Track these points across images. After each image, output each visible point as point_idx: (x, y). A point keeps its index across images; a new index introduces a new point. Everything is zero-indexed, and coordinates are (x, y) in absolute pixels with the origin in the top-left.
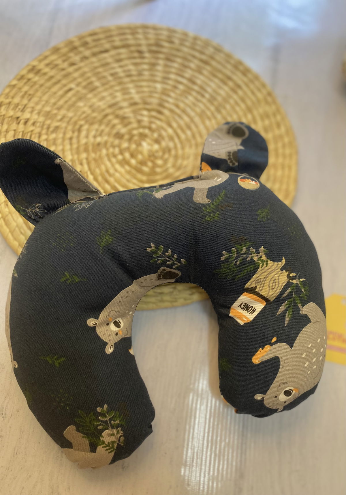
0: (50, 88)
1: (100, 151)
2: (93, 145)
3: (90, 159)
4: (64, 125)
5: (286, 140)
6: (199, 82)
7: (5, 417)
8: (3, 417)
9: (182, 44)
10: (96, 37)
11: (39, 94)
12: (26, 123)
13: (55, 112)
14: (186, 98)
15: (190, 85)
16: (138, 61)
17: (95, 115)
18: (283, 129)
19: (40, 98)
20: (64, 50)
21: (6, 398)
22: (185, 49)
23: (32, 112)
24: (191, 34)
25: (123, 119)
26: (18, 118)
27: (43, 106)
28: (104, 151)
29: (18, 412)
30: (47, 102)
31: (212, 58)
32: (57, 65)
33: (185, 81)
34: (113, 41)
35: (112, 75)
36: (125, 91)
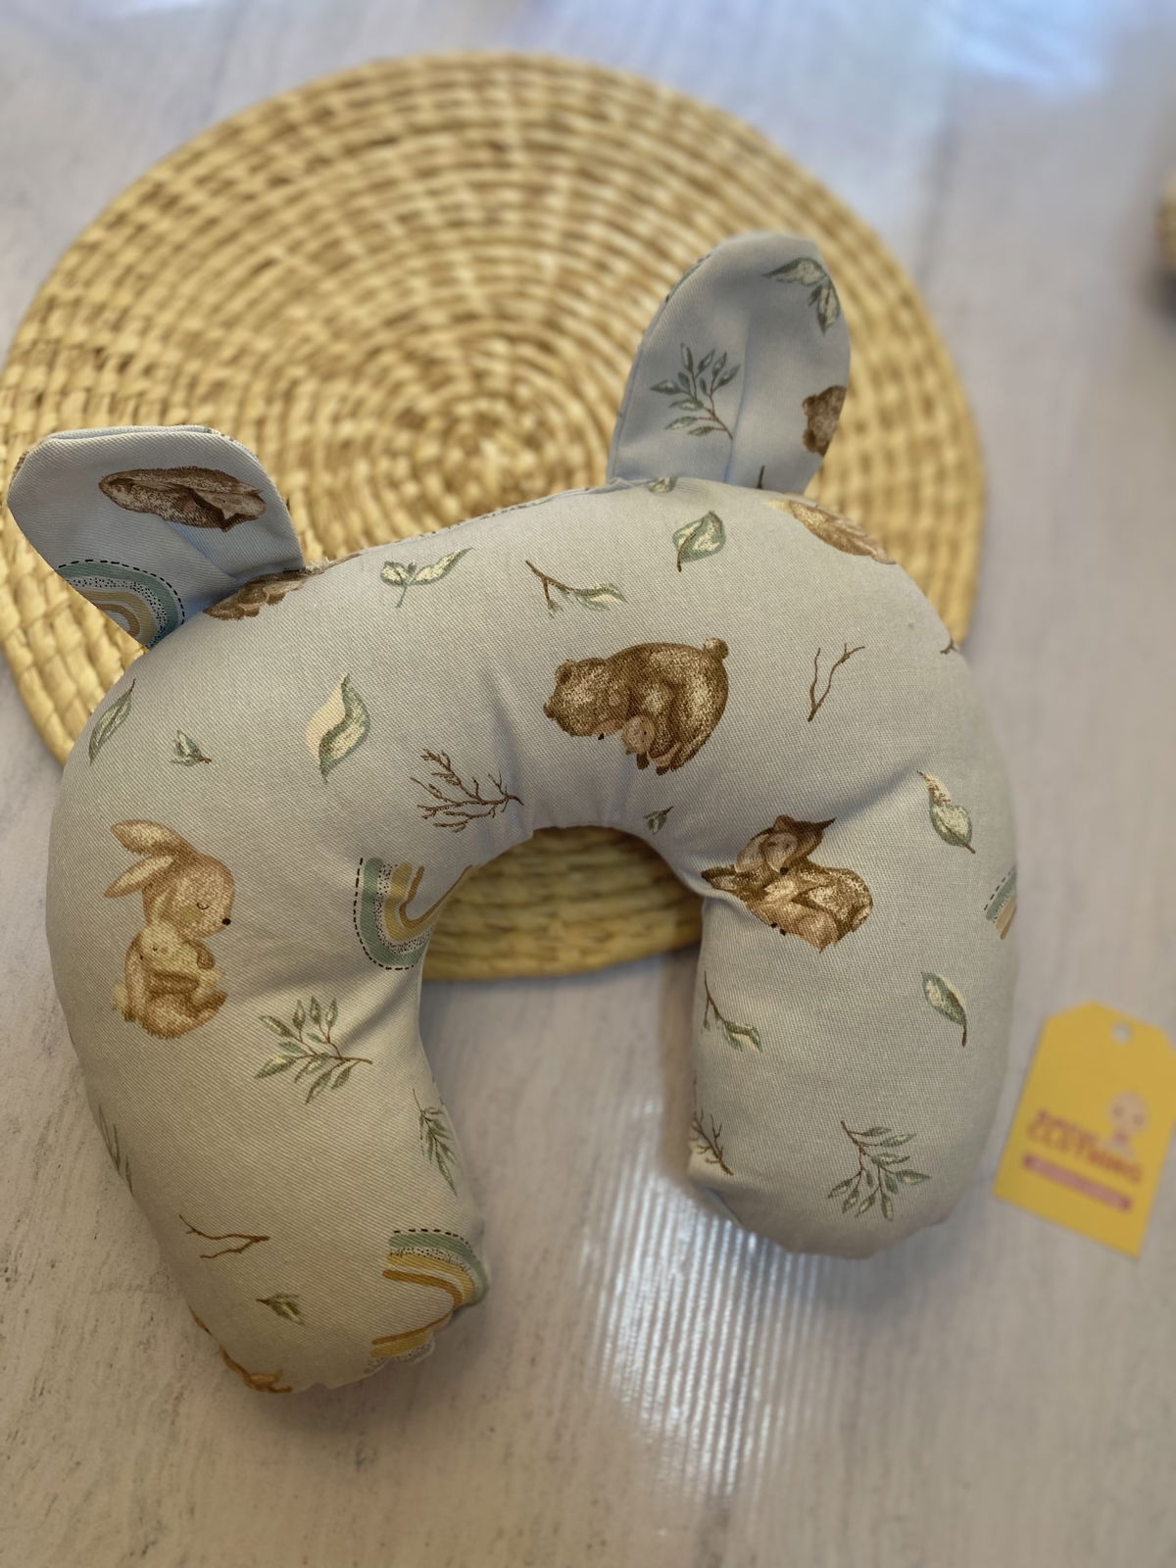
0: (204, 256)
1: (349, 464)
2: (329, 447)
3: (317, 490)
4: (240, 377)
5: (950, 455)
6: (679, 252)
7: (13, 1280)
8: (8, 1280)
9: (633, 126)
10: (358, 94)
11: (169, 275)
12: (124, 365)
13: (215, 333)
14: (635, 302)
15: (650, 259)
16: (488, 175)
17: (340, 348)
18: (942, 419)
19: (173, 288)
20: (257, 134)
21: (19, 1221)
22: (643, 142)
23: (144, 332)
24: (666, 90)
25: (429, 366)
26: (99, 351)
27: (182, 314)
28: (362, 469)
29: (53, 1266)
30: (193, 302)
31: (728, 174)
32: (229, 184)
33: (633, 248)
34: (412, 109)
35: (403, 219)
36: (441, 276)
